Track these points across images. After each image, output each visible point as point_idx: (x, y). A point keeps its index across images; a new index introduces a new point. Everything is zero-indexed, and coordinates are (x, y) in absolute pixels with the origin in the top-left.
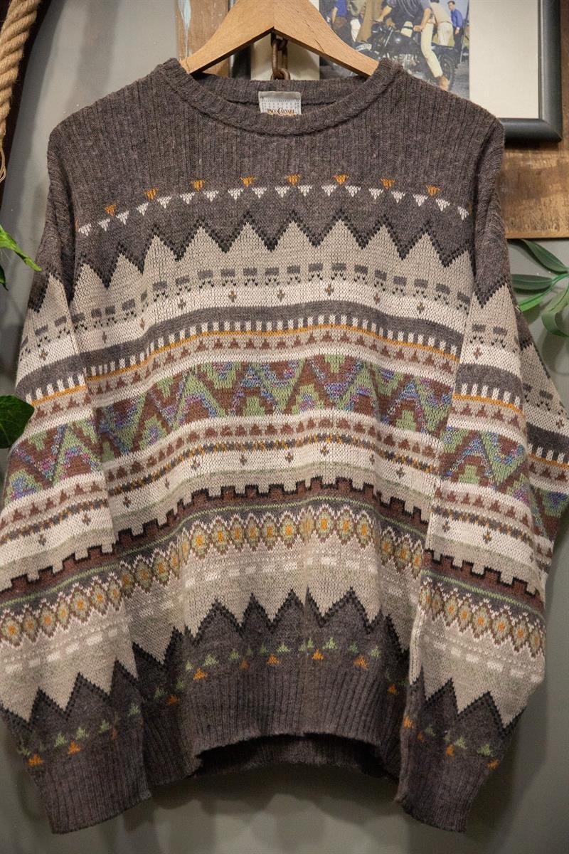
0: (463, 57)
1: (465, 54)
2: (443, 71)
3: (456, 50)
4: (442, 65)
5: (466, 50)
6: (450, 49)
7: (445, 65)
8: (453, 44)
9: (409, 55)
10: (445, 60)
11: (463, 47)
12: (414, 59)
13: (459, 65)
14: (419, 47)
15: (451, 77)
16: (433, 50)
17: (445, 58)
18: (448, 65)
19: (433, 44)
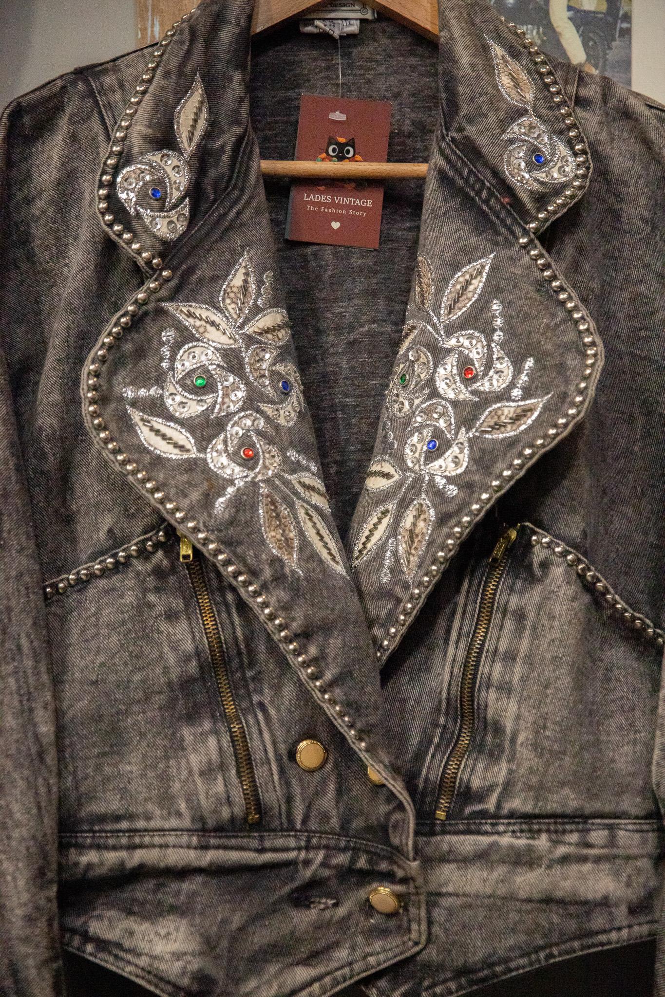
0: (621, 29)
1: (625, 25)
2: (587, 54)
3: (610, 19)
4: (585, 45)
5: (627, 18)
6: (600, 16)
7: (591, 43)
8: (604, 7)
9: (530, 26)
10: (591, 35)
11: (621, 13)
12: (538, 33)
13: (614, 44)
14: (546, 13)
15: (601, 64)
16: (570, 19)
17: (591, 31)
18: (595, 43)
19: (570, 8)
